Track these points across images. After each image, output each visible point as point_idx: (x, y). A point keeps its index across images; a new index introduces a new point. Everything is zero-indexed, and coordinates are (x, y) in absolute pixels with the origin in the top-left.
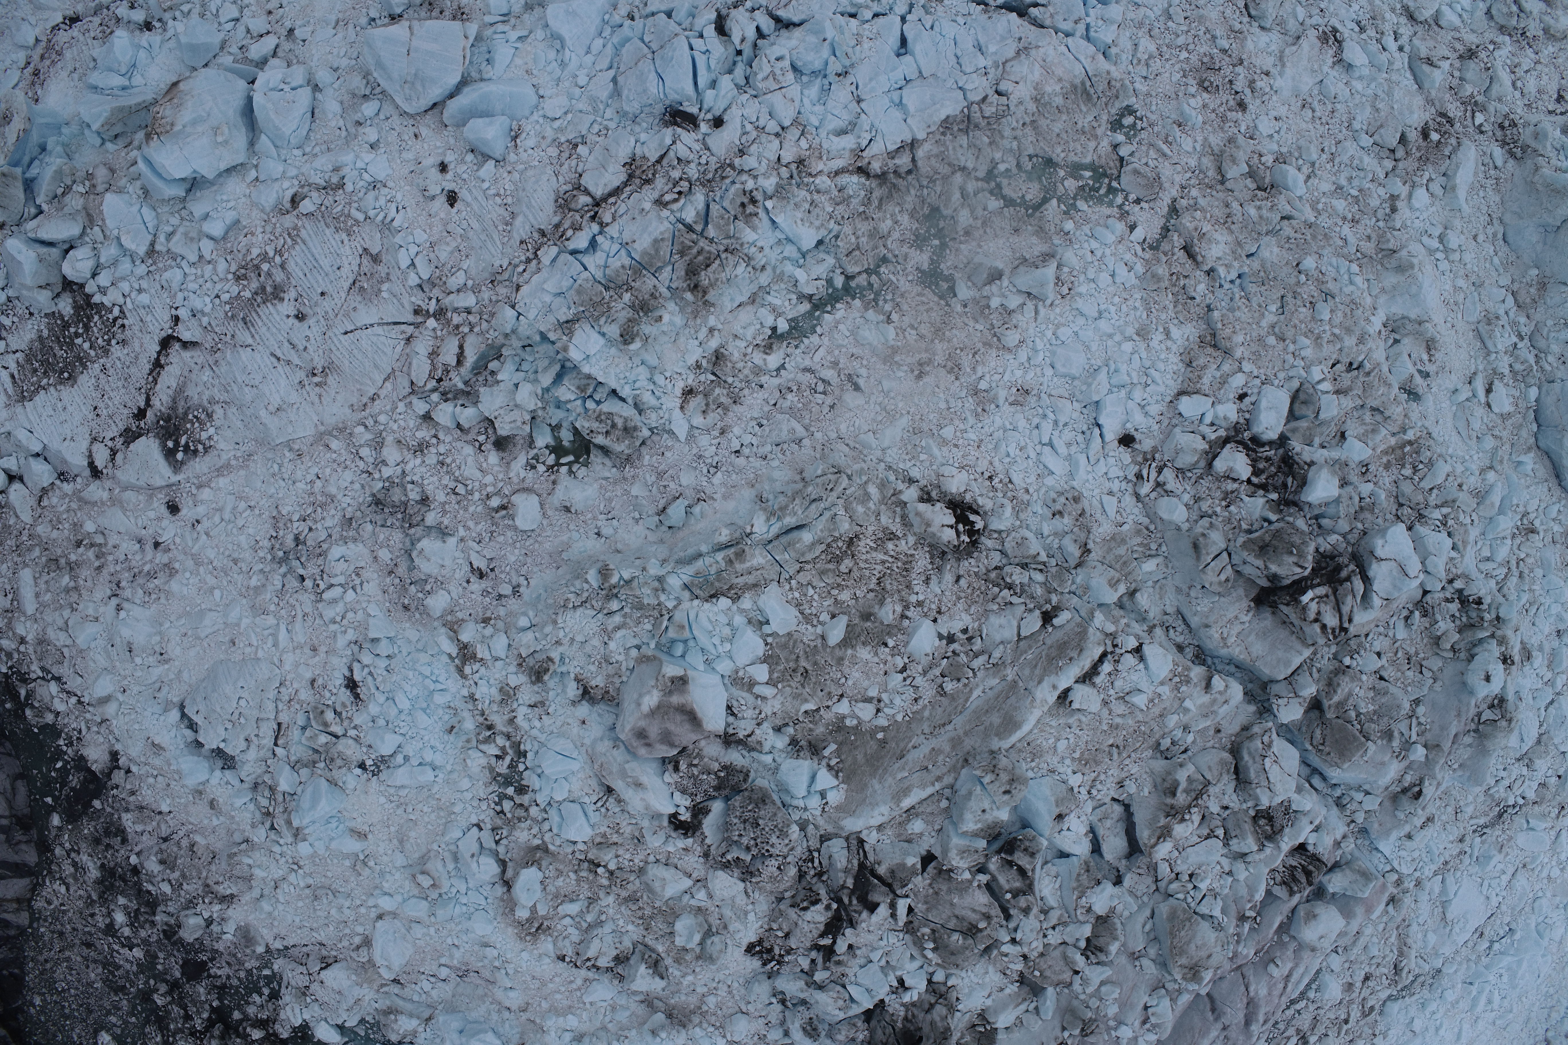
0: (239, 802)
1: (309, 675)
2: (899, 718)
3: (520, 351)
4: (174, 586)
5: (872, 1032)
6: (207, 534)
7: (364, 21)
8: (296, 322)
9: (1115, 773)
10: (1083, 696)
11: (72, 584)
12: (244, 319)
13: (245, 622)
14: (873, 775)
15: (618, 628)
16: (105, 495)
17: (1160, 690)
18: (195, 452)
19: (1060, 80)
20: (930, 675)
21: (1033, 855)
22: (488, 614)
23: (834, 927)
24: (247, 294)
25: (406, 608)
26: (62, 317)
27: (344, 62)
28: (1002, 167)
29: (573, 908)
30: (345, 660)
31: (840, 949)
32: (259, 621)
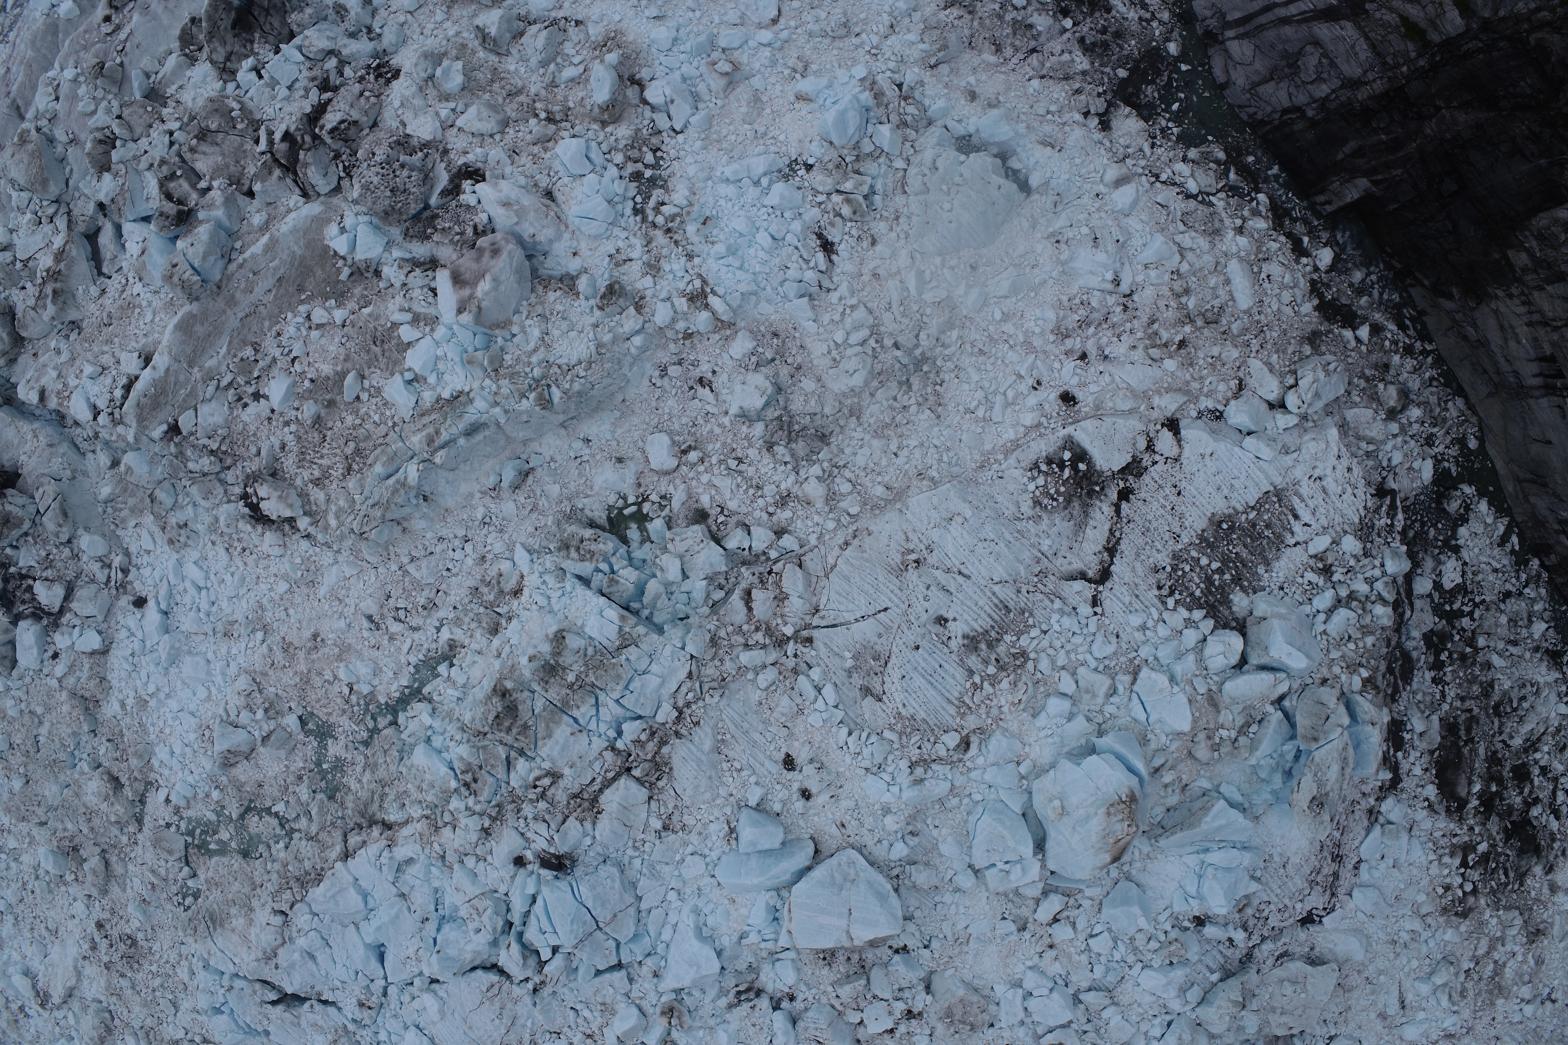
0: (940, 105)
1: (878, 248)
2: (290, 316)
3: (691, 612)
4: (1051, 315)
5: (284, 23)
6: (1020, 377)
7: (935, 944)
8: (946, 615)
9: (107, 301)
10: (130, 364)
11: (1184, 300)
12: (1008, 610)
13: (960, 291)
14: (303, 258)
15: (535, 350)
16: (1156, 401)
17: (77, 382)
18: (1049, 462)
19: (233, 930)
20: (268, 359)
21: (162, 215)
22: (687, 342)
23: (320, 109)
24: (1008, 638)
25: (775, 335)
26: (1243, 589)
27: (948, 898)
28: (282, 844)
29: (569, 72)
30: (839, 270)
31: (314, 93)
32: (944, 295)
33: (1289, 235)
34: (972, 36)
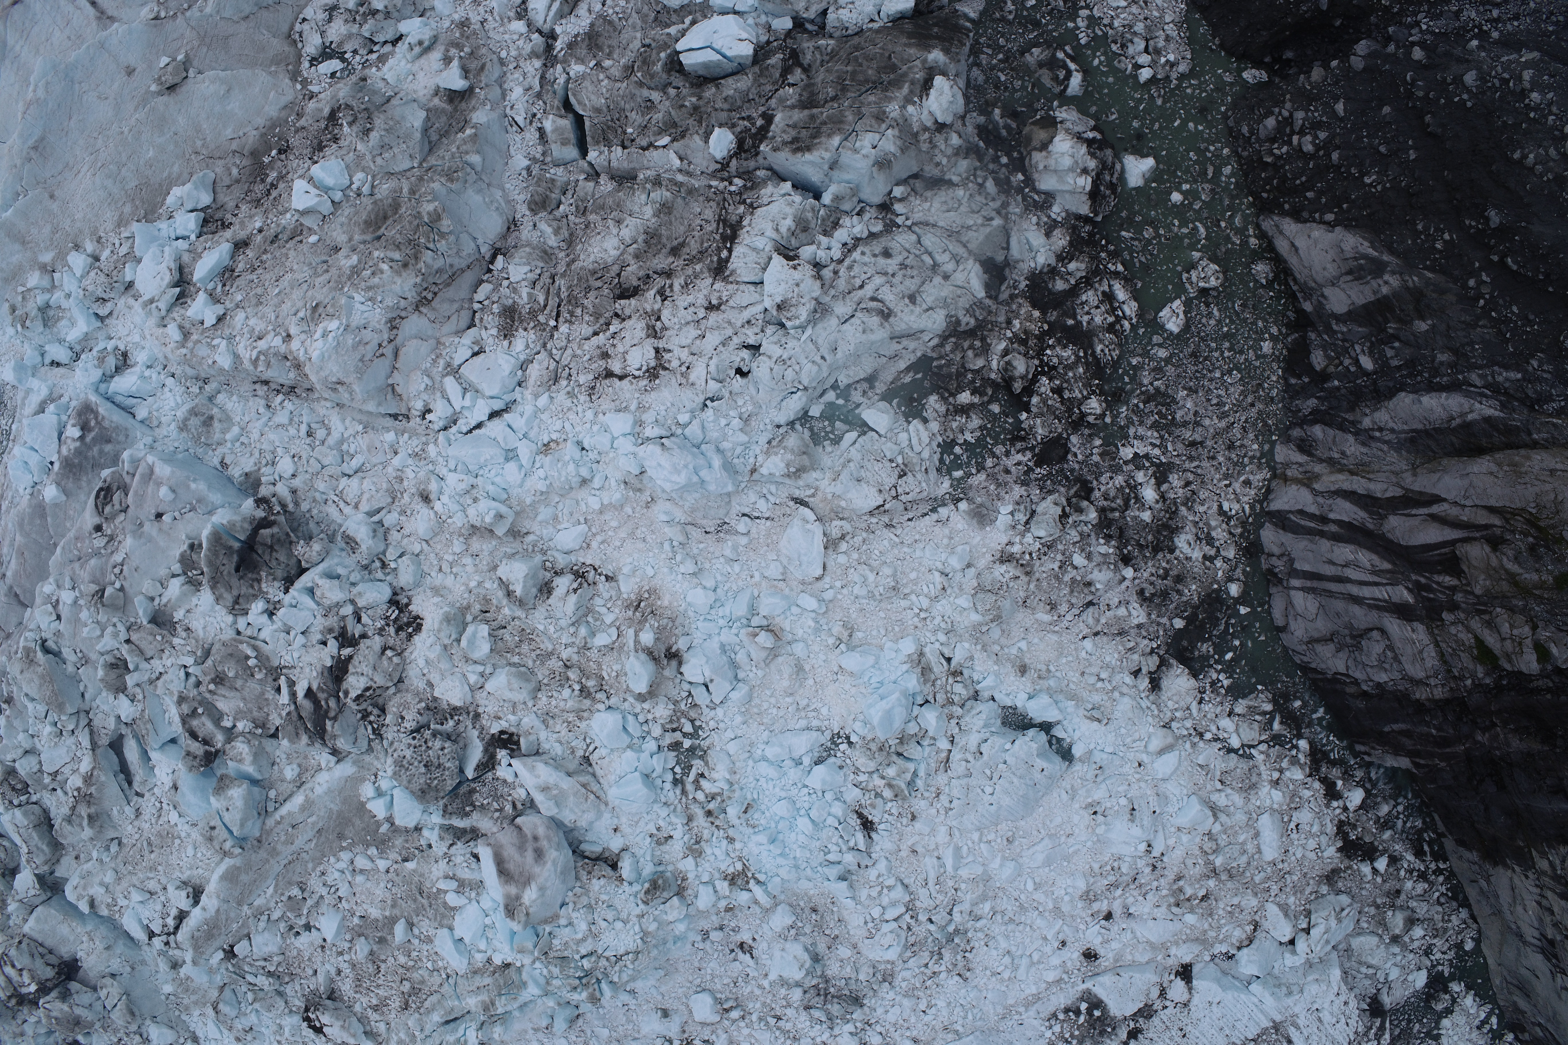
0: (989, 682)
1: (918, 825)
2: (332, 860)
4: (1082, 885)
5: (290, 554)
6: (1047, 940)
9: (144, 826)
11: (1211, 858)
13: (996, 864)
14: (340, 813)
15: (583, 941)
16: (1173, 951)
17: (126, 903)
20: (316, 897)
21: (188, 754)
22: (729, 914)
23: (342, 668)
25: (814, 910)
29: (602, 639)
30: (878, 848)
31: (333, 645)
32: (979, 870)
33: (1324, 781)
34: (1027, 597)
